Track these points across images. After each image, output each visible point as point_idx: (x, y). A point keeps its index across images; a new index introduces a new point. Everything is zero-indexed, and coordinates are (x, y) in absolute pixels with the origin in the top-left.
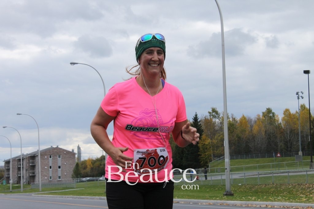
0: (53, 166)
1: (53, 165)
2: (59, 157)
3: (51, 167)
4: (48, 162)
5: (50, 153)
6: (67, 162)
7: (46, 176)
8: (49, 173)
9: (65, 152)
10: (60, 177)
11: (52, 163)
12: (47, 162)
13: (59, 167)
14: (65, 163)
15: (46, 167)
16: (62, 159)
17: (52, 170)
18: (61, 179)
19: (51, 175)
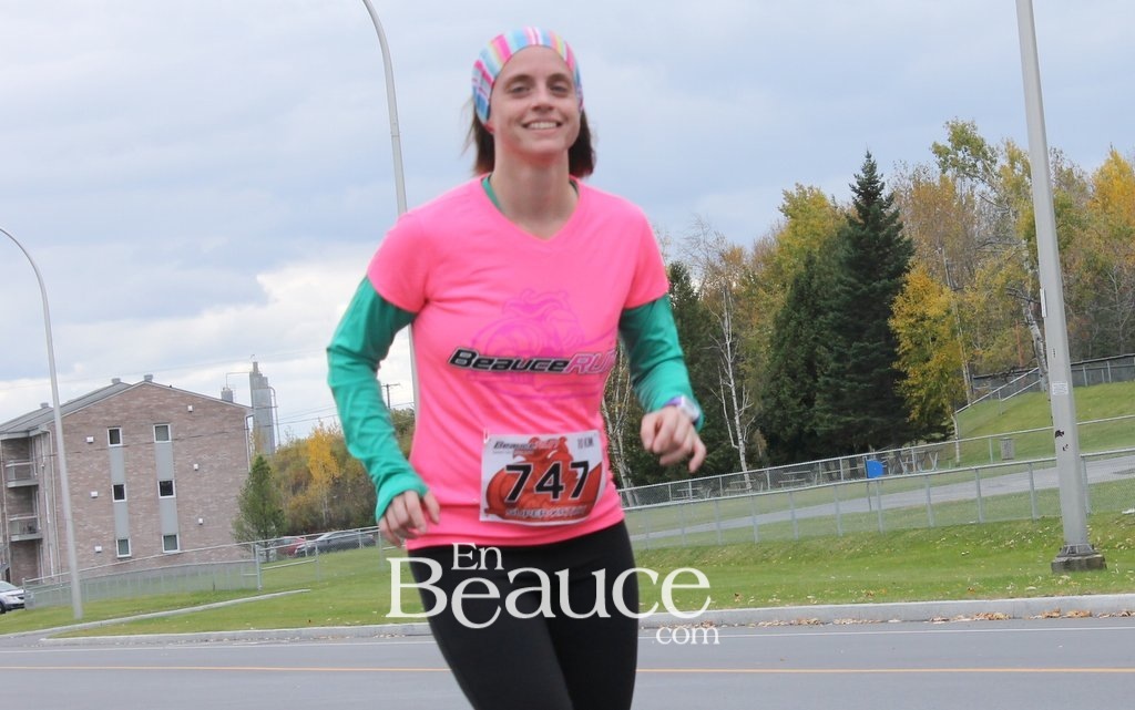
0: (129, 484)
1: (132, 478)
2: (162, 430)
3: (119, 492)
4: (106, 465)
5: (113, 415)
6: (205, 457)
7: (99, 539)
8: (113, 521)
9: (190, 408)
10: (170, 540)
11: (126, 469)
12: (96, 466)
13: (166, 488)
14: (196, 466)
15: (94, 494)
16: (177, 443)
17: (129, 504)
18: (178, 551)
19: (123, 532)
